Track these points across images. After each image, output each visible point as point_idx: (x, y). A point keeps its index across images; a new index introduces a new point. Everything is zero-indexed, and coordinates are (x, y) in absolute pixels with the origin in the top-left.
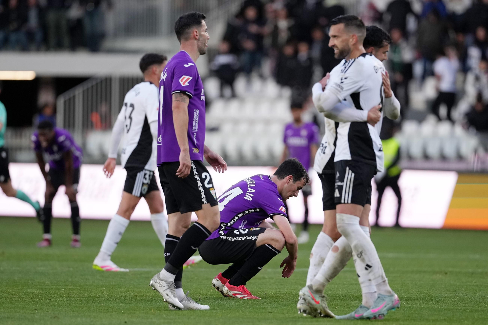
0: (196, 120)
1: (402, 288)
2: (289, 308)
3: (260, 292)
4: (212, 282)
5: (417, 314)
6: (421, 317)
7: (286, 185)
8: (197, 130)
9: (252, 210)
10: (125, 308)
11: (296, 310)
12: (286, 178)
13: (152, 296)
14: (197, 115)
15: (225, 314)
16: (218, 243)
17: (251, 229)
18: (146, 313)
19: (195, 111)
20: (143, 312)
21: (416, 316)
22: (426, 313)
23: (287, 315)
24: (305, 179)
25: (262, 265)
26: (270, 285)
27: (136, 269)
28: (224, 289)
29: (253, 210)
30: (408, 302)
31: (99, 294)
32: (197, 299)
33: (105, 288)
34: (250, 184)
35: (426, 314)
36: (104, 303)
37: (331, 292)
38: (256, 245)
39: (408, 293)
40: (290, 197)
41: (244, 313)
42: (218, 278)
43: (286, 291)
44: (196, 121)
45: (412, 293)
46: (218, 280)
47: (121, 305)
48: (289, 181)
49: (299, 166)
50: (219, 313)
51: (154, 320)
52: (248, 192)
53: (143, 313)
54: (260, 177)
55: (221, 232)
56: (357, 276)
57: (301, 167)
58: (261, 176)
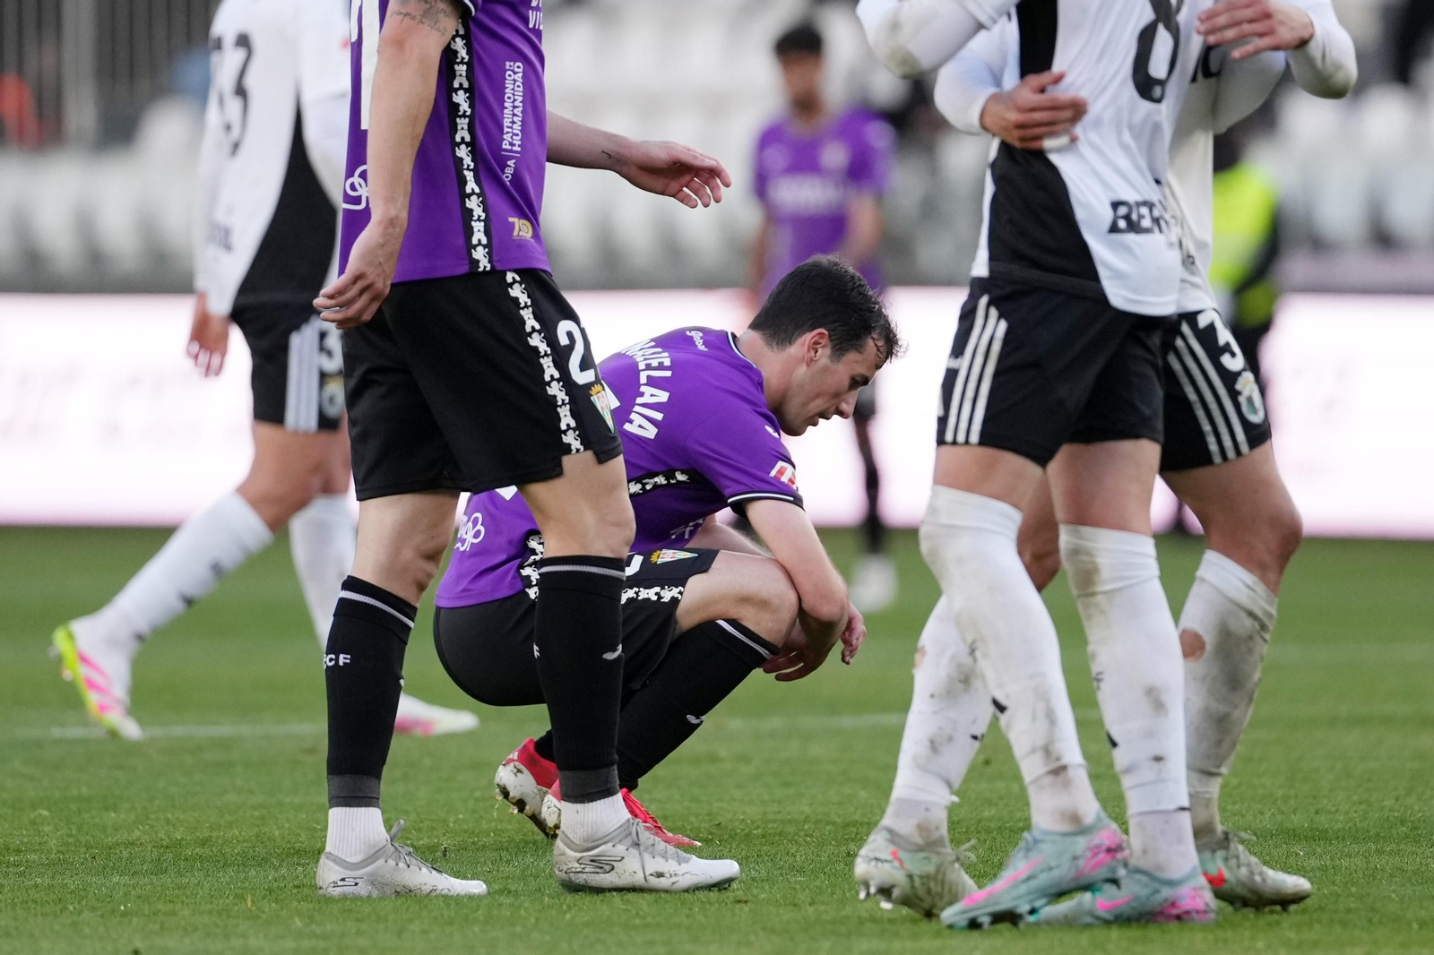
0: (514, 107)
1: (1292, 792)
2: (818, 883)
3: (697, 816)
4: (497, 780)
5: (1353, 896)
6: (1373, 910)
7: (802, 371)
8: (519, 149)
9: (656, 479)
10: (133, 892)
11: (850, 890)
12: (800, 340)
13: (245, 841)
14: (518, 83)
15: (553, 912)
16: (514, 619)
17: (654, 558)
18: (219, 914)
19: (507, 67)
20: (208, 907)
21: (1353, 906)
22: (1394, 891)
23: (811, 910)
24: (880, 343)
25: (703, 708)
26: (740, 786)
27: (178, 731)
28: (544, 809)
29: (661, 480)
30: (1319, 850)
31: (22, 834)
32: (432, 849)
33: (49, 810)
34: (649, 367)
35: (1393, 896)
36: (43, 874)
37: (993, 812)
38: (676, 622)
39: (1317, 812)
40: (821, 421)
41: (629, 907)
42: (520, 760)
43: (807, 809)
44: (516, 111)
45: (1334, 809)
46: (519, 771)
47: (116, 879)
48: (812, 353)
49: (852, 289)
50: (526, 909)
51: (254, 942)
52: (639, 400)
53: (210, 912)
54: (691, 337)
55: (526, 571)
56: (1108, 745)
57: (860, 294)
58: (697, 336)
